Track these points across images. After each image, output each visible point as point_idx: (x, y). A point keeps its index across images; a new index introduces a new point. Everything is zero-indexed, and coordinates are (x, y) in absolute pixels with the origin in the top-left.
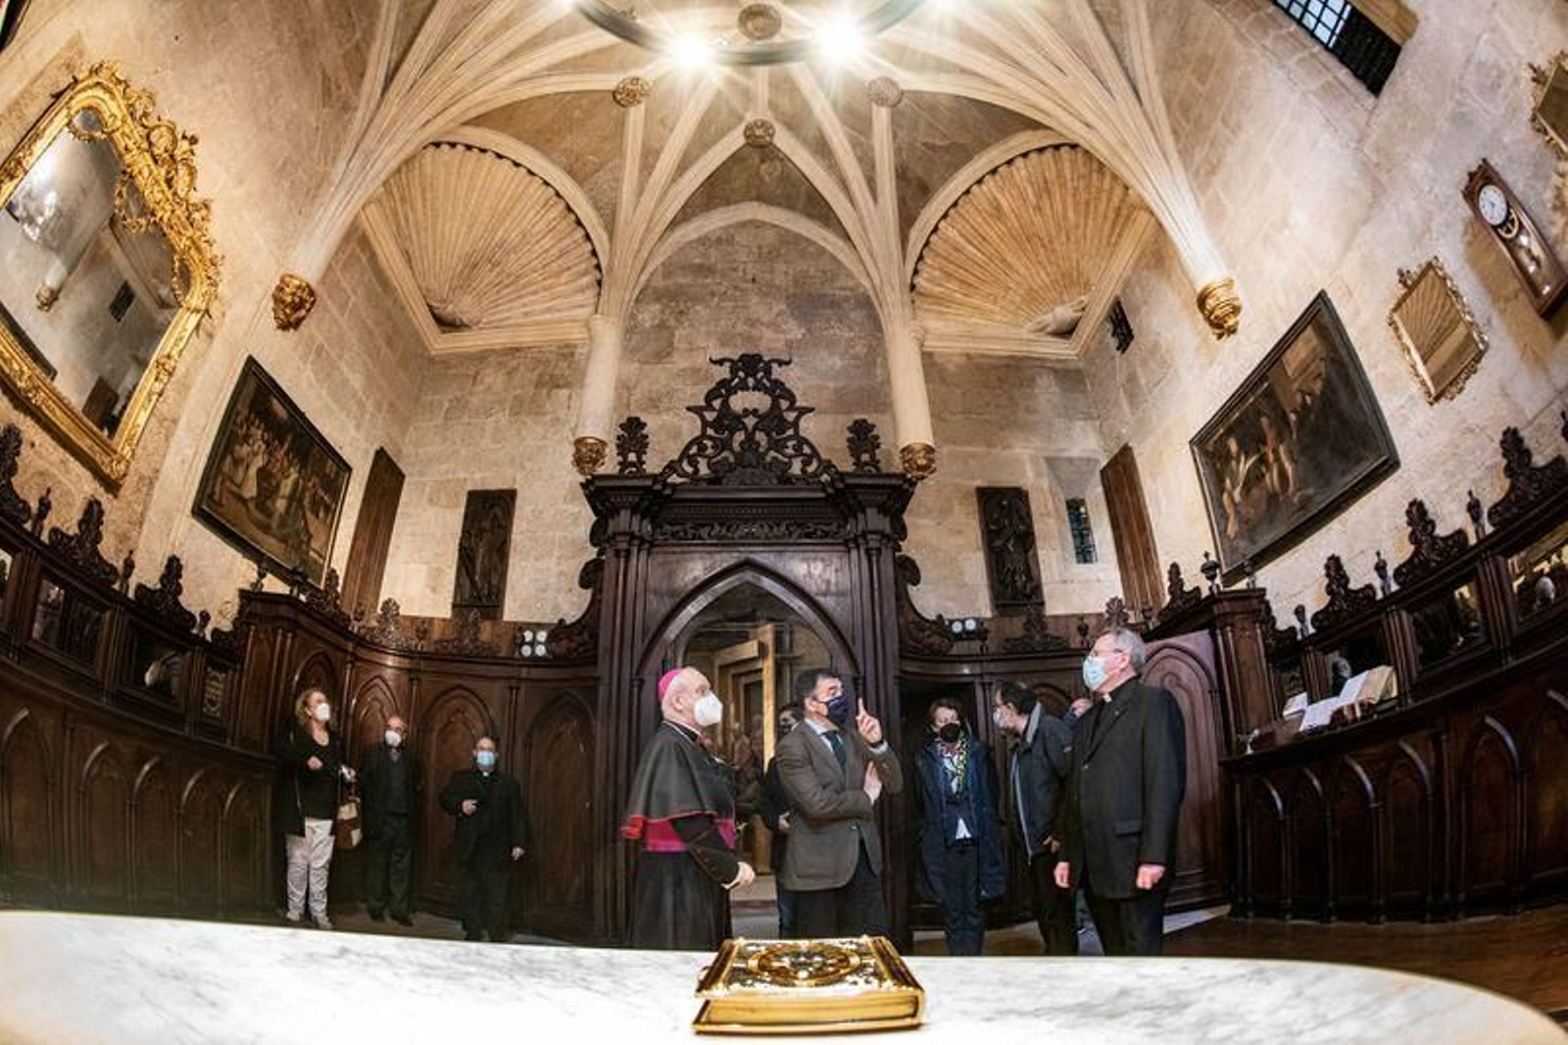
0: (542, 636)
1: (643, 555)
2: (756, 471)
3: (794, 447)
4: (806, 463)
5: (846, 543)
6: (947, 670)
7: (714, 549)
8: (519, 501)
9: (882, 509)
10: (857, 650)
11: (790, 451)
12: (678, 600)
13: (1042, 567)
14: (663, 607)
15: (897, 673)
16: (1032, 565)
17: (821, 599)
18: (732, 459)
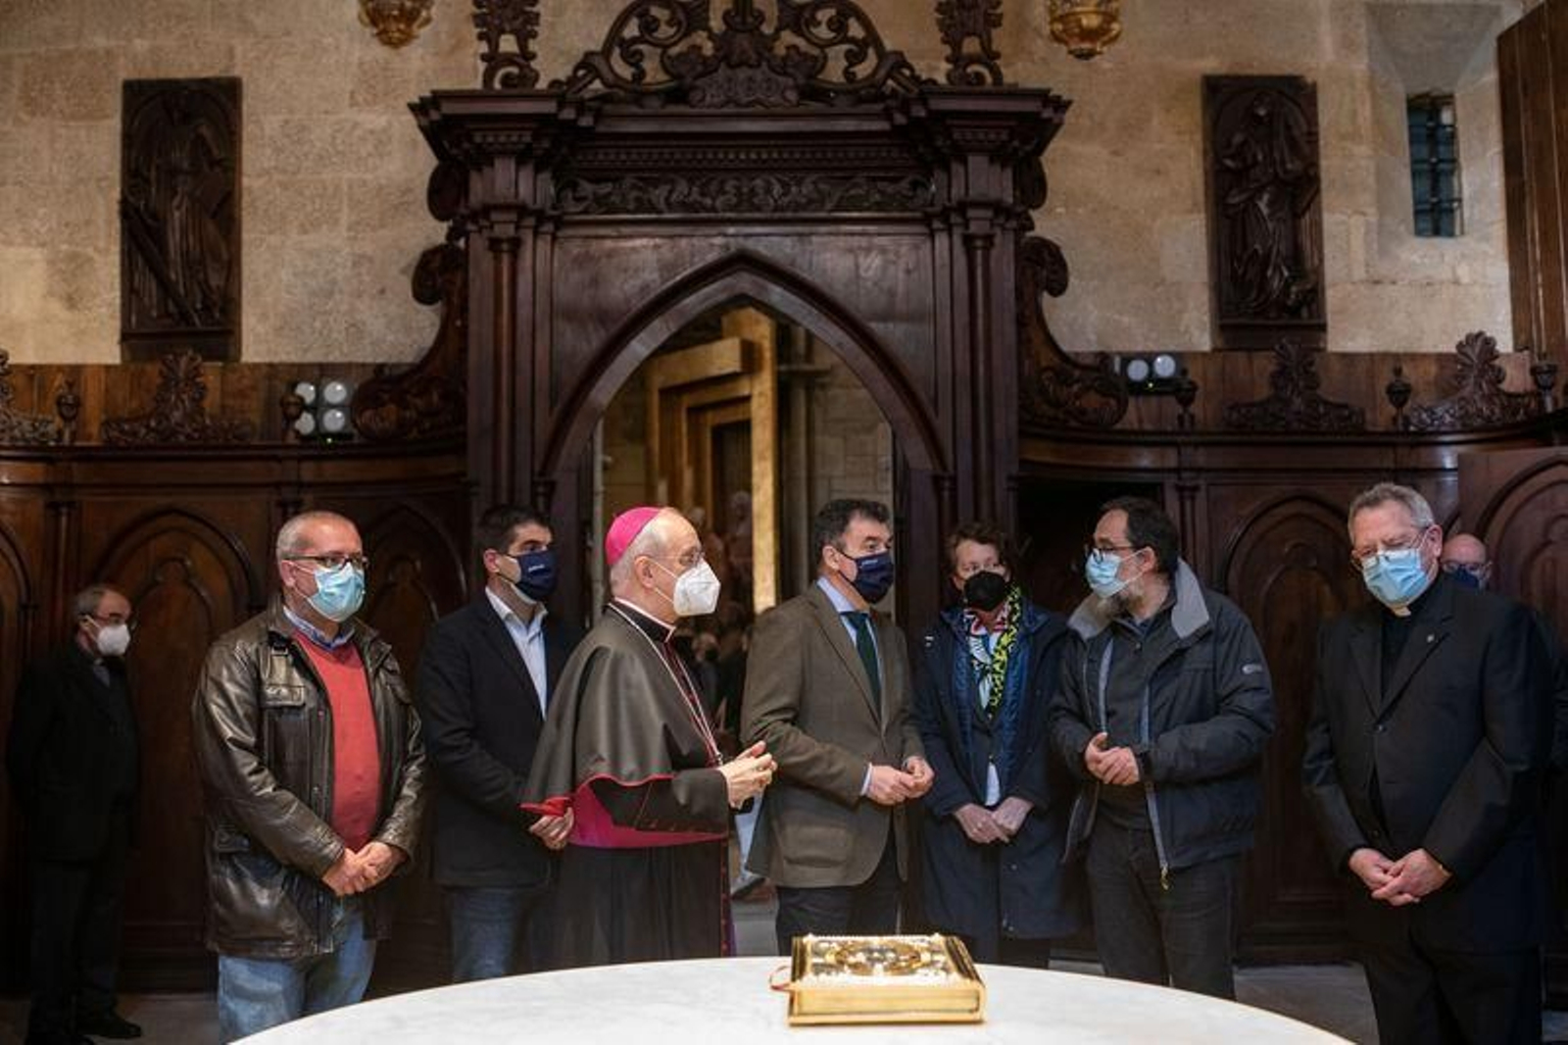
0: (336, 391)
1: (543, 246)
2: (758, 75)
3: (830, 22)
4: (855, 58)
5: (926, 220)
6: (1111, 458)
7: (679, 230)
8: (247, 105)
9: (998, 156)
10: (942, 424)
11: (823, 32)
12: (614, 329)
13: (1328, 250)
14: (586, 343)
15: (1015, 470)
16: (1307, 244)
17: (877, 327)
18: (708, 49)
